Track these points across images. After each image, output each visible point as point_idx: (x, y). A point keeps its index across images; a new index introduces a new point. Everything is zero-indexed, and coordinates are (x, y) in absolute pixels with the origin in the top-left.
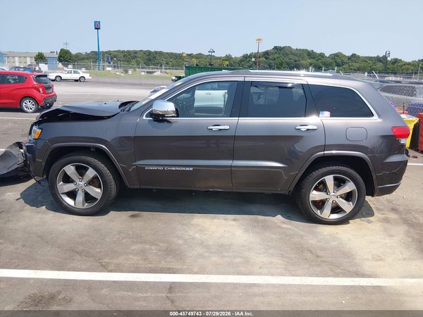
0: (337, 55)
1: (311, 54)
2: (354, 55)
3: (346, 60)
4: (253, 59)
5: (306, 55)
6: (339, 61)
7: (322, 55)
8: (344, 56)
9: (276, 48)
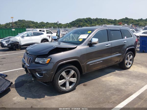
0: (42, 23)
1: (33, 22)
2: (47, 23)
3: (45, 24)
4: (11, 25)
5: (31, 23)
6: (43, 24)
7: (37, 23)
8: (44, 23)
9: (19, 20)
